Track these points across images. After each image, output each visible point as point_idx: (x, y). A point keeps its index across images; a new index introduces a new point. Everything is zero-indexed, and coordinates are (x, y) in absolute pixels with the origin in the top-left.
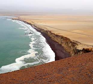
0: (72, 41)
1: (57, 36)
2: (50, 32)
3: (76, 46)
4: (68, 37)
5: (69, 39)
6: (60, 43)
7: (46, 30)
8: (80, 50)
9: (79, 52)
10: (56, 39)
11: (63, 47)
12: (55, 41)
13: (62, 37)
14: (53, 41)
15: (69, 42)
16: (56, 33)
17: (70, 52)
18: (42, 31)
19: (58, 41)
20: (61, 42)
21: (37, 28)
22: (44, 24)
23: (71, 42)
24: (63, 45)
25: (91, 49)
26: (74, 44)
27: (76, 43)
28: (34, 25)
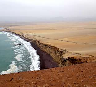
1: (45, 45)
2: (39, 42)
3: (63, 55)
4: (56, 46)
5: (56, 48)
6: (48, 53)
7: (34, 40)
8: (66, 59)
10: (44, 49)
11: (51, 57)
12: (44, 51)
13: (50, 46)
14: (42, 51)
15: (57, 51)
16: (45, 42)
18: (30, 41)
19: (46, 51)
20: (50, 52)
21: (26, 38)
22: (34, 34)
23: (59, 51)
24: (51, 55)
25: (76, 57)
26: (61, 53)
27: (63, 52)
28: (23, 35)
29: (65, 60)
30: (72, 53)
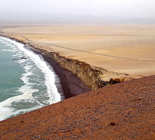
0: (94, 68)
1: (69, 60)
2: (57, 55)
3: (100, 76)
4: (87, 62)
5: (88, 65)
6: (74, 72)
7: (49, 51)
8: (107, 82)
9: (105, 85)
10: (67, 66)
11: (79, 79)
12: (66, 70)
13: (78, 62)
14: (63, 68)
15: (89, 69)
16: (68, 55)
17: (90, 86)
18: (43, 54)
19: (70, 69)
20: (77, 71)
21: (35, 48)
23: (92, 70)
24: (79, 75)
25: (123, 79)
26: (96, 72)
27: (100, 71)
28: (29, 43)
29: (105, 83)
30: (114, 73)
